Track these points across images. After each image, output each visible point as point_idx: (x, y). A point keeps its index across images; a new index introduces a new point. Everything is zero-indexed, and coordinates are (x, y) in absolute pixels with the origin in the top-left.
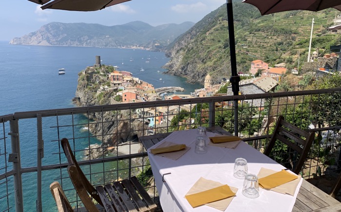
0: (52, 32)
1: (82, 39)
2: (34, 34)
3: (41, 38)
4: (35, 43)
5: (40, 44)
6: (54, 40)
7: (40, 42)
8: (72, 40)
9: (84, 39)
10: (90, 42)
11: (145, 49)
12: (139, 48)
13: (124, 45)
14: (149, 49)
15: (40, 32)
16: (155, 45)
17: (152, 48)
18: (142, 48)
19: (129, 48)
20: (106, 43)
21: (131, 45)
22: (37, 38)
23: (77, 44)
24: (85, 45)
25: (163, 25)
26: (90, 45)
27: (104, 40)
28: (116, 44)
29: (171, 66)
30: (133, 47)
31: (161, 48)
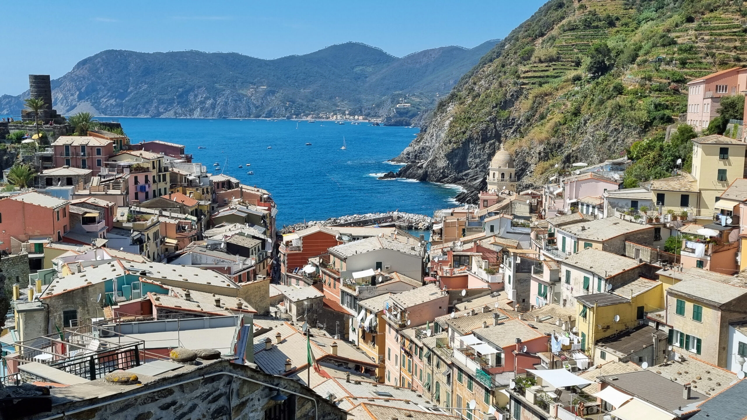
1: (190, 97)
6: (113, 101)
7: (73, 107)
8: (162, 102)
9: (196, 96)
10: (213, 106)
11: (367, 121)
12: (352, 117)
13: (307, 112)
14: (379, 121)
15: (72, 80)
16: (397, 109)
17: (389, 118)
18: (361, 118)
19: (322, 120)
20: (257, 107)
21: (328, 110)
22: (64, 95)
23: (176, 113)
24: (199, 115)
25: (426, 53)
26: (213, 114)
27: (253, 98)
28: (286, 109)
29: (419, 157)
30: (333, 116)
31: (414, 116)
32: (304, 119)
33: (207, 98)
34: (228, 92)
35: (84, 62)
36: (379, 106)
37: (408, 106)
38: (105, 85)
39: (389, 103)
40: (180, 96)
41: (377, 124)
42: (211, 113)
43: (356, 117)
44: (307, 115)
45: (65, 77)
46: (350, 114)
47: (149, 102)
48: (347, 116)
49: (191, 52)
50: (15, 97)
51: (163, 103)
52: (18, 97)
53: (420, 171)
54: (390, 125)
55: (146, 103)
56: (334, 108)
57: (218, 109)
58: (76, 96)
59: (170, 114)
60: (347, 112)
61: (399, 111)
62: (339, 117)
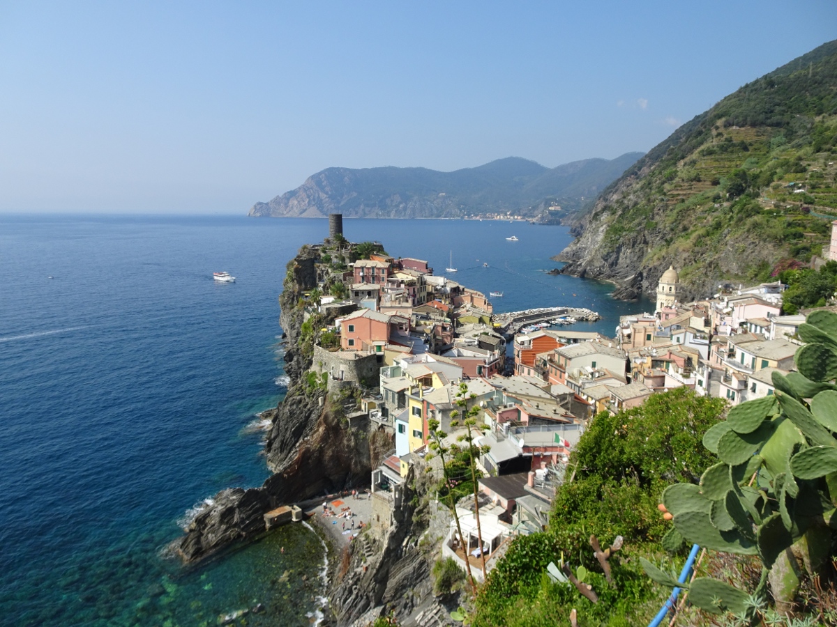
0: (327, 189)
1: (388, 201)
2: (292, 194)
4: (294, 213)
5: (304, 215)
6: (332, 205)
7: (305, 211)
8: (367, 205)
9: (392, 201)
10: (405, 209)
11: (525, 220)
12: (512, 218)
13: (477, 213)
14: (534, 220)
15: (305, 191)
16: (549, 210)
17: (542, 218)
18: (519, 217)
19: (489, 219)
20: (437, 210)
21: (493, 211)
22: (299, 202)
23: (377, 214)
24: (395, 216)
25: (573, 165)
26: (405, 215)
27: (435, 202)
28: (461, 211)
29: (576, 255)
30: (497, 216)
31: (563, 216)
32: (474, 218)
33: (400, 203)
34: (415, 198)
35: (313, 177)
36: (535, 208)
37: (558, 208)
38: (327, 193)
39: (542, 205)
40: (380, 201)
41: (534, 223)
42: (403, 214)
43: (516, 217)
44: (476, 216)
45: (299, 188)
46: (511, 215)
47: (358, 205)
48: (509, 216)
49: (390, 168)
50: (265, 204)
51: (368, 207)
52: (267, 204)
53: (579, 269)
54: (544, 224)
55: (356, 206)
56: (498, 210)
57: (408, 211)
58: (307, 202)
59: (373, 215)
60: (508, 213)
61: (551, 213)
62: (502, 217)
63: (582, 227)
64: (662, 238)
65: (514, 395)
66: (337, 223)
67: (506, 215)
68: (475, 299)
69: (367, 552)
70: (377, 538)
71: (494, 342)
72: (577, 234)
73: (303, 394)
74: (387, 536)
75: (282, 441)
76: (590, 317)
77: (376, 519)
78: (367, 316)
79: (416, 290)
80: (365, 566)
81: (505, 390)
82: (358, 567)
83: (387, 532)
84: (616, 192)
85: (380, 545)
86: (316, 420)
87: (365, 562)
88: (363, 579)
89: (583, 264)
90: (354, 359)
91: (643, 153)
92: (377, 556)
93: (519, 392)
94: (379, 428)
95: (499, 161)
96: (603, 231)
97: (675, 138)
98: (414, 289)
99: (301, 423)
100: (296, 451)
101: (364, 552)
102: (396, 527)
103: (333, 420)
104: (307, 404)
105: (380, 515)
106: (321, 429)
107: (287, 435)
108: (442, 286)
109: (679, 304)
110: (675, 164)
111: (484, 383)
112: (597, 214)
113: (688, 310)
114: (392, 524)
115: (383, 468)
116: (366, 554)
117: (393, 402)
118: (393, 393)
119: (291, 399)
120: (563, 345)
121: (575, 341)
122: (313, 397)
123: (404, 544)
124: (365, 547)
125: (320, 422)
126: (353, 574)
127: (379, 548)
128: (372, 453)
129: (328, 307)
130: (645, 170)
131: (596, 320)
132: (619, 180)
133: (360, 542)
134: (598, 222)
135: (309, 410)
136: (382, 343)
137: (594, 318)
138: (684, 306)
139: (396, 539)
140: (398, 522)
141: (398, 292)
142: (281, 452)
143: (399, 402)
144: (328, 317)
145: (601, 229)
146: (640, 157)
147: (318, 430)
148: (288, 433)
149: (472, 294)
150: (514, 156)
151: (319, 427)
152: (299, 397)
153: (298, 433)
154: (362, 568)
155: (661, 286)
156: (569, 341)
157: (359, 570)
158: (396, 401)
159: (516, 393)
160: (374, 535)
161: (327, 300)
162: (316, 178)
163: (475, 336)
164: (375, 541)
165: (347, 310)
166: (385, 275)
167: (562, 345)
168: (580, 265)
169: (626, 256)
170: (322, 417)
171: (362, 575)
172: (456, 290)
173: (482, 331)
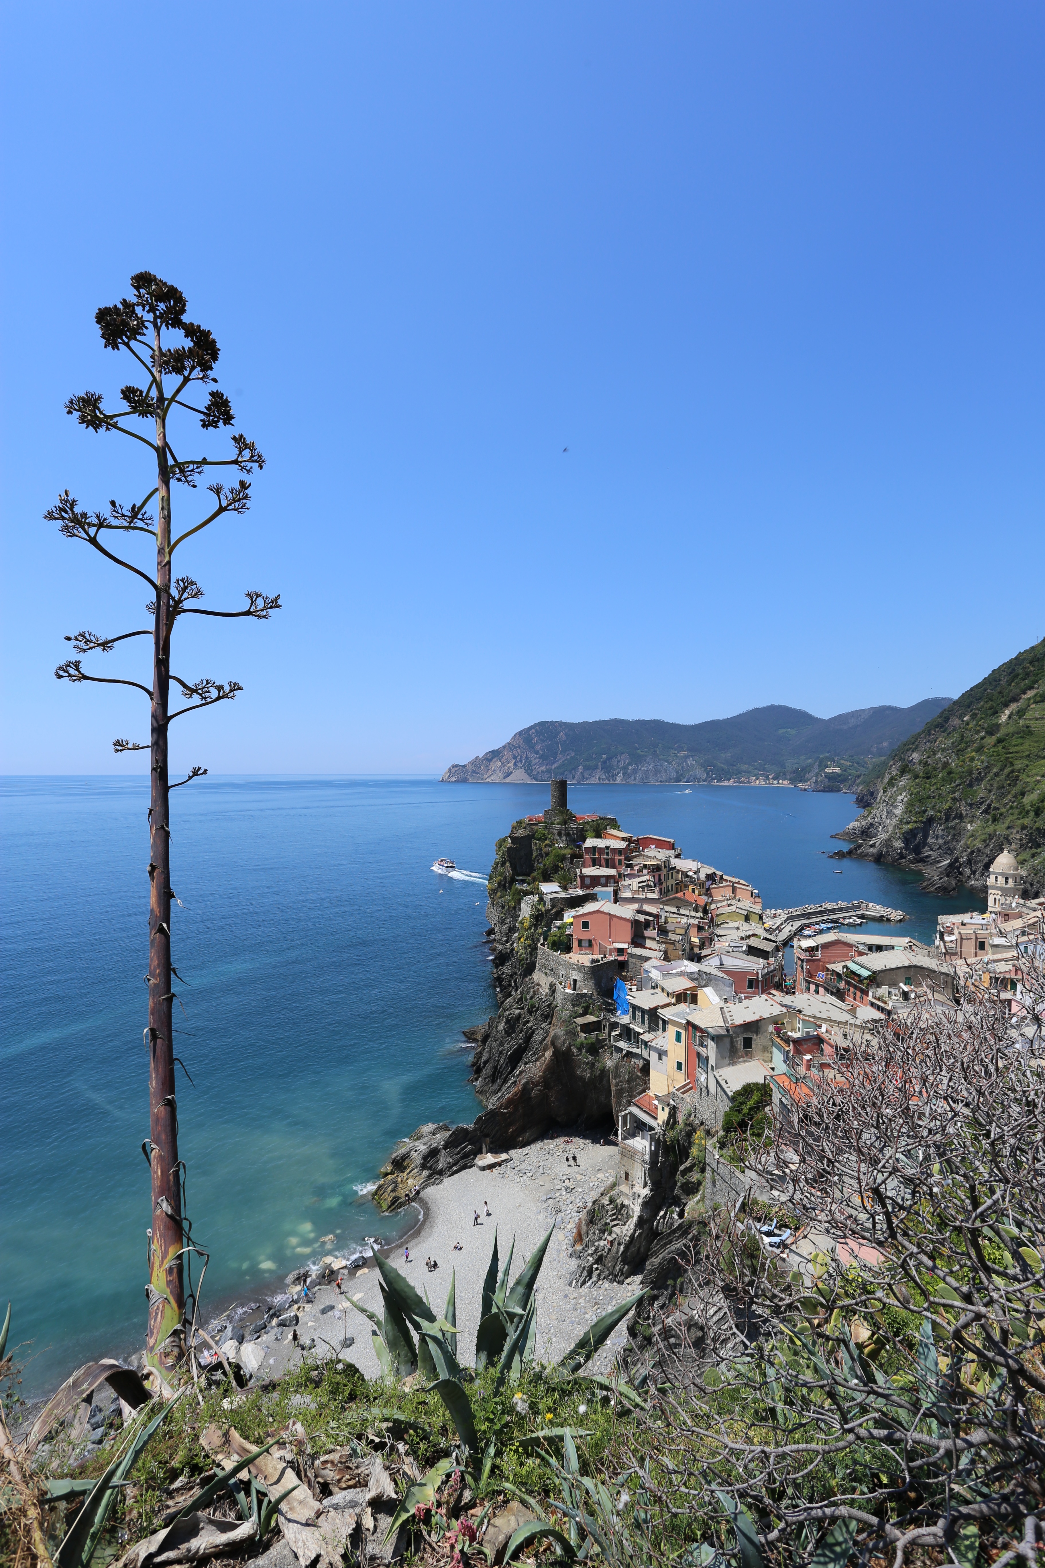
0: (538, 747)
1: (614, 762)
2: (495, 755)
3: (511, 765)
4: (496, 777)
5: (509, 780)
6: (544, 768)
7: (509, 774)
8: (586, 768)
9: (619, 761)
10: (635, 771)
11: (793, 786)
12: (776, 782)
13: (729, 776)
14: (806, 786)
15: (511, 749)
16: (826, 773)
17: (816, 782)
18: (786, 782)
19: (745, 784)
20: (677, 772)
21: (750, 774)
22: (503, 763)
23: (599, 778)
24: (622, 780)
25: (854, 714)
26: (635, 778)
27: (674, 763)
28: (708, 774)
29: (866, 833)
30: (755, 781)
31: (845, 780)
32: (725, 783)
33: (630, 764)
34: (649, 758)
35: (521, 733)
36: (806, 770)
37: (837, 769)
38: (537, 753)
39: (816, 767)
40: (604, 762)
41: (804, 790)
42: (633, 778)
43: (781, 781)
44: (729, 780)
45: (504, 747)
46: (774, 779)
47: (575, 769)
48: (771, 781)
49: (616, 720)
51: (588, 769)
53: (873, 851)
54: (819, 791)
55: (573, 769)
56: (756, 772)
57: (640, 775)
59: (594, 780)
60: (771, 777)
61: (829, 777)
62: (762, 782)
63: (872, 794)
64: (986, 811)
65: (812, 1020)
66: (560, 791)
67: (767, 777)
68: (738, 891)
69: (612, 1220)
70: (626, 1202)
71: (768, 947)
72: (865, 802)
73: (522, 1008)
74: (640, 1200)
75: (495, 1068)
76: (892, 917)
77: (624, 1176)
78: (605, 909)
79: (662, 878)
80: (610, 1238)
81: (800, 1011)
82: (601, 1239)
83: (639, 1196)
84: (916, 748)
85: (630, 1213)
86: (541, 1043)
87: (610, 1234)
88: (606, 1257)
89: (877, 844)
90: (588, 964)
91: (949, 699)
92: (626, 1227)
93: (818, 1015)
94: (623, 1058)
95: (756, 711)
96: (902, 800)
97: (993, 679)
98: (660, 875)
99: (521, 1045)
100: (515, 1081)
101: (608, 1221)
102: (651, 1190)
103: (564, 1043)
104: (528, 1022)
105: (629, 1171)
106: (548, 1054)
107: (502, 1061)
108: (695, 873)
109: (1022, 901)
110: (996, 713)
111: (770, 1002)
112: (892, 778)
113: (1035, 910)
114: (645, 1186)
115: (634, 1110)
116: (612, 1224)
117: (643, 1022)
118: (643, 1011)
119: (507, 1013)
120: (863, 954)
121: (879, 948)
122: (536, 1011)
123: (662, 1213)
124: (610, 1213)
125: (546, 1045)
126: (593, 1248)
127: (629, 1217)
128: (613, 1088)
129: (553, 896)
130: (956, 721)
131: (900, 921)
132: (919, 734)
133: (603, 1206)
134: (895, 789)
135: (531, 1028)
136: (625, 946)
137: (899, 918)
138: (1028, 903)
139: (652, 1206)
140: (653, 1183)
141: (641, 879)
142: (493, 1082)
143: (650, 1024)
144: (551, 910)
145: (900, 798)
146: (946, 705)
147: (543, 1055)
148: (503, 1057)
149: (734, 883)
150: (776, 704)
151: (545, 1050)
152: (517, 1011)
153: (515, 1058)
154: (606, 1242)
155: (993, 877)
156: (870, 948)
157: (602, 1243)
158: (646, 1021)
159: (813, 1017)
160: (622, 1198)
161: (550, 889)
162: (525, 736)
163: (742, 939)
164: (623, 1206)
165: (576, 902)
166: (622, 857)
167: (861, 954)
168: (873, 846)
169: (937, 836)
170: (549, 1039)
171: (606, 1250)
172: (711, 877)
173: (751, 933)
